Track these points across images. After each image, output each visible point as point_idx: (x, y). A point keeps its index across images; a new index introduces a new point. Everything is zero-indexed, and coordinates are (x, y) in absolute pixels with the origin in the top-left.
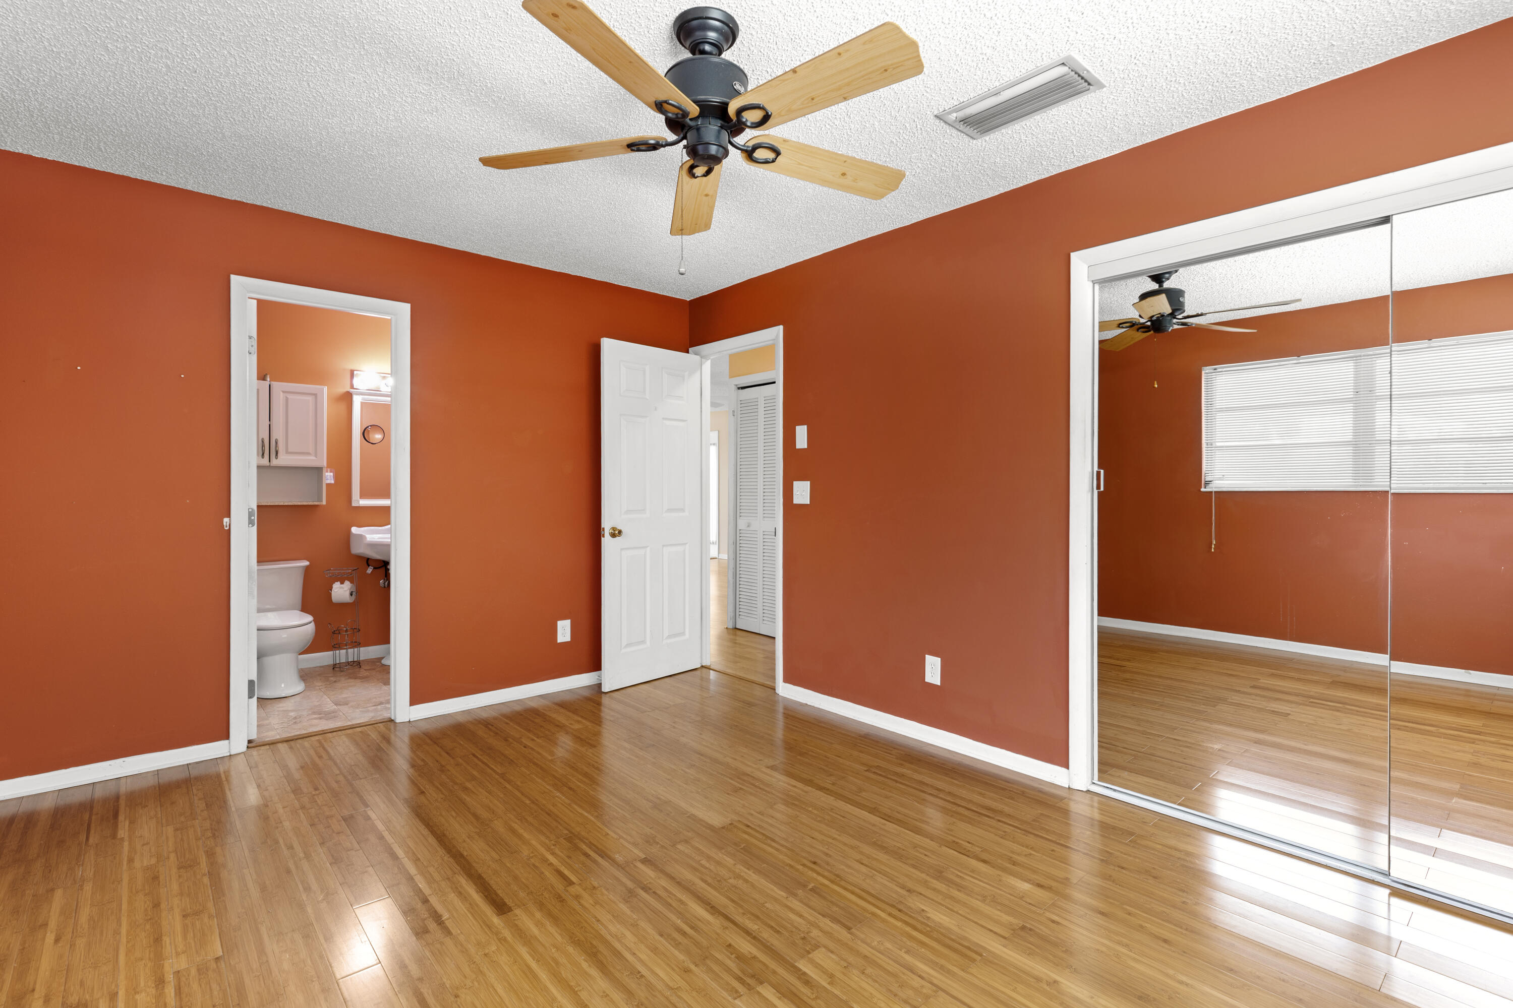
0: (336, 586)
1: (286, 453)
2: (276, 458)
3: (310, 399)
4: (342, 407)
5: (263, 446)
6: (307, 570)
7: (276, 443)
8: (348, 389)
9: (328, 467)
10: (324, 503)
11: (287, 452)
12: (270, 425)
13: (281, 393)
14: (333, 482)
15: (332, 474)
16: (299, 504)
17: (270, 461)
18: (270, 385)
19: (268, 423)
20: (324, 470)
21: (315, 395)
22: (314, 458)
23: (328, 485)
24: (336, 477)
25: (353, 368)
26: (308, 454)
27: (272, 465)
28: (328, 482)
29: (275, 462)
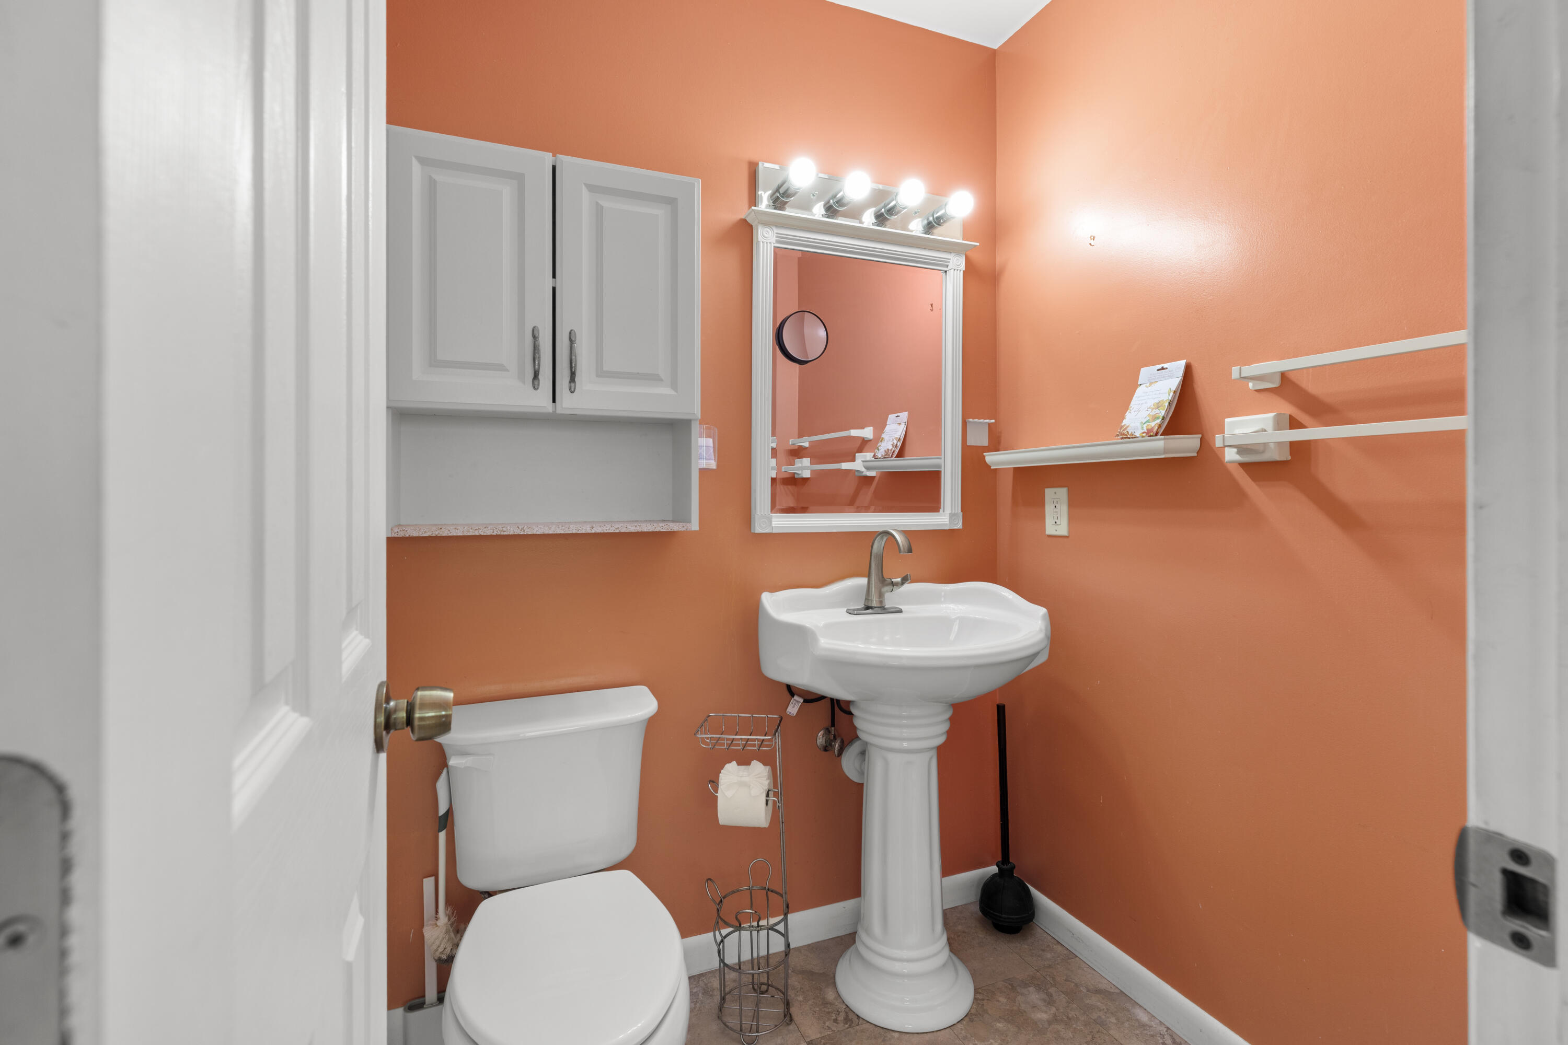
0: (731, 774)
1: (598, 376)
2: (572, 391)
3: (660, 212)
4: (730, 260)
5: (536, 349)
6: (652, 725)
7: (572, 342)
8: (742, 212)
9: (702, 422)
10: (695, 526)
11: (602, 373)
12: (554, 289)
13: (585, 191)
14: (713, 465)
15: (710, 441)
16: (632, 529)
17: (554, 401)
18: (554, 168)
19: (549, 282)
20: (695, 428)
21: (671, 202)
22: (668, 391)
23: (703, 472)
24: (721, 452)
25: (754, 158)
26: (654, 378)
27: (559, 411)
28: (703, 464)
29: (569, 403)
